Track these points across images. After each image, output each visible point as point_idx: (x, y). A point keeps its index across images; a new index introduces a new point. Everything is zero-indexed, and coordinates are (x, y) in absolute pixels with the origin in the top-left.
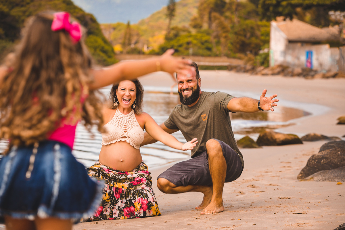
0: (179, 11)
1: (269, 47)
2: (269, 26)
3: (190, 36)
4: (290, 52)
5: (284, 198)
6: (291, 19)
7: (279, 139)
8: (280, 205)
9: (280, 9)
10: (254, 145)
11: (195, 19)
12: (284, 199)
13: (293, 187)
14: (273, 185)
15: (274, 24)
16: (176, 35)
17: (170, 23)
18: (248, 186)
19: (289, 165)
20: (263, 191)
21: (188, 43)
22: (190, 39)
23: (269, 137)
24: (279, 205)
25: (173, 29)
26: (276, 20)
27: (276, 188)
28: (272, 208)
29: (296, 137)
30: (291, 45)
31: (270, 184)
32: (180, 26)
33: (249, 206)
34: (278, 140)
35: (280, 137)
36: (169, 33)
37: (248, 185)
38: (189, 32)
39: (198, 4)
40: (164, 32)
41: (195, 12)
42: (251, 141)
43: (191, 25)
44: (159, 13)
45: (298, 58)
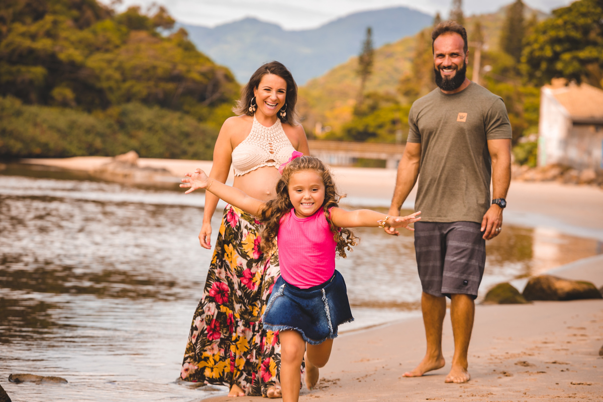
0: (380, 65)
1: (537, 133)
2: (538, 96)
3: (398, 110)
4: (575, 141)
5: (579, 384)
6: (579, 82)
7: (562, 289)
8: (575, 394)
9: (559, 66)
10: (519, 299)
11: (407, 80)
12: (581, 385)
13: (593, 367)
14: (560, 364)
15: (547, 91)
16: (373, 108)
17: (363, 87)
18: (516, 364)
19: (582, 332)
20: (543, 372)
21: (394, 122)
22: (398, 115)
23: (545, 286)
24: (573, 395)
25: (368, 96)
26: (550, 84)
27: (564, 367)
28: (561, 398)
29: (592, 288)
30: (578, 130)
31: (553, 361)
32: (381, 90)
33: (522, 394)
34: (560, 292)
35: (563, 286)
36: (361, 103)
37: (516, 362)
38: (397, 103)
39: (412, 54)
40: (351, 103)
41: (406, 68)
42: (514, 291)
43: (399, 90)
44: (343, 67)
45: (589, 153)
